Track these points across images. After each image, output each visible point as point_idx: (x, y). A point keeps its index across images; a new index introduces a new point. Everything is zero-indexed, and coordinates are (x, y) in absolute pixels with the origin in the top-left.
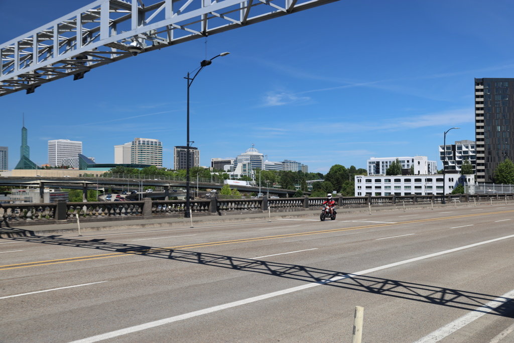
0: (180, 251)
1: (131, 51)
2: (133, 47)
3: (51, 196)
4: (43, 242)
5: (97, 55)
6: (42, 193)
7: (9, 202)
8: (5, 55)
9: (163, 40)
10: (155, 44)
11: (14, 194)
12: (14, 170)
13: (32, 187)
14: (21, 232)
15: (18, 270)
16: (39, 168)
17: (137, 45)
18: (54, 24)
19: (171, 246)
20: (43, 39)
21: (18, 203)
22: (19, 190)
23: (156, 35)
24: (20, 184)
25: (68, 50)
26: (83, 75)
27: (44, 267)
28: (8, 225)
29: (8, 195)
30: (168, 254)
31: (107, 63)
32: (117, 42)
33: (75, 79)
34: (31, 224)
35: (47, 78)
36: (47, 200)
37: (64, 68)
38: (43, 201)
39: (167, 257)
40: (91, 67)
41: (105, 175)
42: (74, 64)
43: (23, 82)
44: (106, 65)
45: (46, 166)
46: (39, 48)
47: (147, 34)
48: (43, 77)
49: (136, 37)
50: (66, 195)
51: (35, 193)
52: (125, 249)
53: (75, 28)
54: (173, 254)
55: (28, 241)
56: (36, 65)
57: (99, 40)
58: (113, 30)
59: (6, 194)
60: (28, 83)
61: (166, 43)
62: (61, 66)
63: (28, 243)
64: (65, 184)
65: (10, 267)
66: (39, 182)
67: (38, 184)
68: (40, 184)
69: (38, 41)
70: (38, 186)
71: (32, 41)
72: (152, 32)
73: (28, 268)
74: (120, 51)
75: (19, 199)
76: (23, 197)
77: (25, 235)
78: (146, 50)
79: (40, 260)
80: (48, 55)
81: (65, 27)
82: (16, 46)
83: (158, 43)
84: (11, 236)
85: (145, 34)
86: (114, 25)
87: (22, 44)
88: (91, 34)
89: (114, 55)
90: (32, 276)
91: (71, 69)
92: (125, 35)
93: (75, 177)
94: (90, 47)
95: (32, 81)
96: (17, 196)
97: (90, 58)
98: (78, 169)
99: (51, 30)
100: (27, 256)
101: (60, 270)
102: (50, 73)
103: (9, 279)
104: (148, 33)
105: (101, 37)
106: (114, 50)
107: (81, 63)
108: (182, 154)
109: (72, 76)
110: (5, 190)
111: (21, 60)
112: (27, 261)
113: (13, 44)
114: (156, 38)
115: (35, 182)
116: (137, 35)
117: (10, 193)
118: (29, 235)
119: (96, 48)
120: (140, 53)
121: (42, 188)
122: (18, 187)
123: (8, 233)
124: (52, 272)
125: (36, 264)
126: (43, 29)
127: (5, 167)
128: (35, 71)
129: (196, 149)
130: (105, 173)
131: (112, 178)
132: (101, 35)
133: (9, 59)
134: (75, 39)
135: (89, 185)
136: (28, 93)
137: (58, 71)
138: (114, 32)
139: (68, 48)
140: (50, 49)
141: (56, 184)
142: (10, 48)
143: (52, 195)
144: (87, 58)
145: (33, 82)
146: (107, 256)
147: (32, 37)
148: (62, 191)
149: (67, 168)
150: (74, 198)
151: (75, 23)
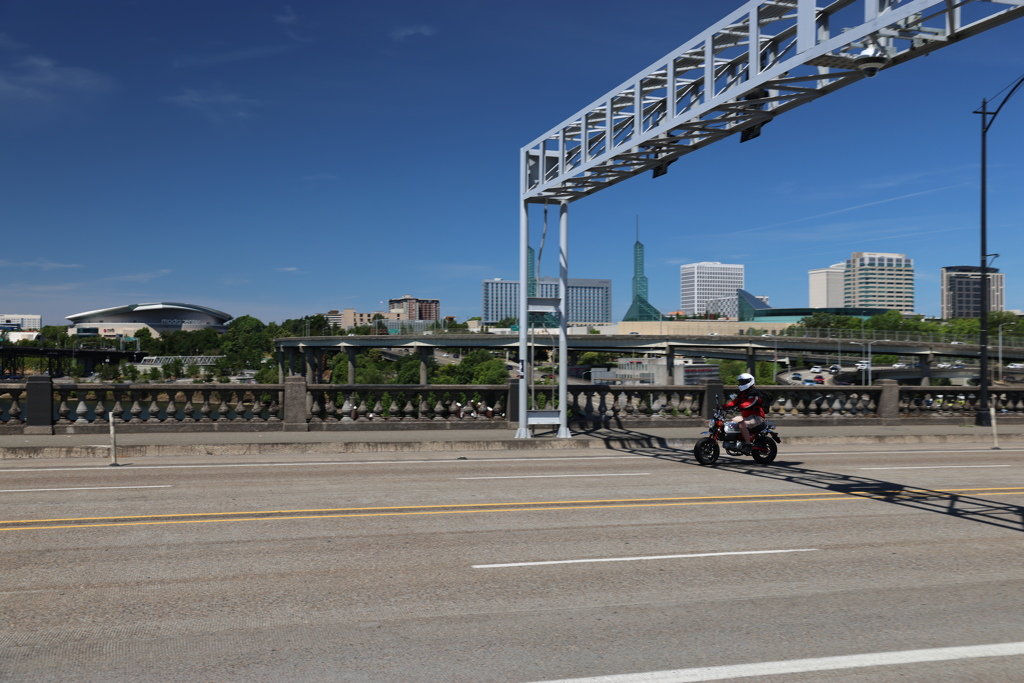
0: (974, 500)
1: (863, 67)
2: (867, 59)
3: (686, 371)
4: (684, 461)
5: (789, 86)
6: (670, 367)
7: (614, 383)
8: (618, 109)
9: (937, 34)
10: (916, 45)
11: (622, 367)
12: (621, 323)
13: (653, 355)
14: (643, 439)
15: (646, 511)
16: (664, 319)
17: (876, 52)
18: (706, 36)
19: (951, 487)
20: (685, 69)
21: (628, 384)
22: (630, 360)
23: (920, 25)
24: (632, 348)
25: (731, 83)
26: (759, 128)
27: (693, 509)
28: (620, 425)
29: (613, 370)
30: (946, 503)
31: (809, 100)
32: (833, 52)
33: (743, 140)
34: (660, 424)
35: (691, 144)
36: (680, 381)
37: (725, 120)
38: (672, 382)
39: (944, 510)
40: (775, 112)
41: (791, 330)
42: (743, 111)
43: (648, 156)
44: (807, 104)
45: (677, 315)
46: (679, 87)
47: (899, 27)
48: (681, 143)
49: (875, 36)
50: (714, 371)
51: (659, 367)
52: (847, 486)
53: (746, 38)
54: (958, 505)
55: (656, 456)
56: (672, 120)
57: (794, 54)
58: (822, 28)
59: (609, 367)
60: (656, 156)
61: (942, 38)
62: (718, 118)
63: (657, 461)
64: (713, 350)
65: (632, 502)
66: (665, 344)
67: (663, 349)
68: (668, 349)
69: (677, 74)
70: (664, 352)
71: (665, 75)
72: (911, 20)
73: (664, 509)
74: (837, 70)
75: (630, 378)
76: (637, 373)
77: (651, 446)
78: (896, 61)
79: (683, 495)
80: (693, 98)
81: (725, 38)
82: (637, 90)
83: (925, 41)
84: (628, 446)
85: (895, 26)
86: (823, 20)
87: (647, 85)
88: (774, 46)
89: (824, 80)
90: (673, 524)
91: (736, 119)
92: (850, 35)
93: (732, 335)
94: (774, 72)
95: (664, 151)
96: (628, 372)
97: (773, 93)
98: (736, 319)
99: (699, 50)
100: (659, 484)
101: (722, 518)
102: (696, 133)
103: (633, 525)
104: (902, 23)
105: (799, 48)
106: (823, 70)
107: (755, 106)
109: (738, 135)
110: (607, 358)
111: (646, 113)
112: (661, 495)
113: (632, 87)
114: (919, 31)
115: (659, 345)
116: (877, 32)
117: (616, 366)
118: (656, 445)
119: (786, 73)
120: (881, 69)
121: (670, 357)
122: (628, 354)
123: (621, 440)
124: (706, 519)
125: (677, 501)
126: (685, 50)
127: (607, 318)
128: (669, 133)
130: (790, 328)
131: (804, 337)
132: (799, 45)
133: (625, 115)
134: (745, 59)
135: (758, 352)
136: (655, 176)
137: (711, 129)
138: (824, 34)
139: (730, 79)
140: (697, 88)
141: (696, 348)
142: (627, 94)
143: (688, 370)
144: (767, 94)
145: (664, 155)
146: (811, 497)
147: (665, 67)
148: (707, 362)
149: (715, 317)
150: (730, 377)
151: (746, 29)
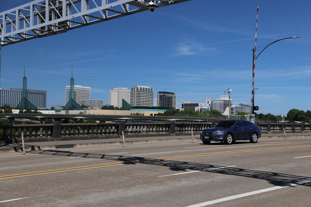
108: (164, 98)
129: (174, 94)
